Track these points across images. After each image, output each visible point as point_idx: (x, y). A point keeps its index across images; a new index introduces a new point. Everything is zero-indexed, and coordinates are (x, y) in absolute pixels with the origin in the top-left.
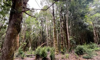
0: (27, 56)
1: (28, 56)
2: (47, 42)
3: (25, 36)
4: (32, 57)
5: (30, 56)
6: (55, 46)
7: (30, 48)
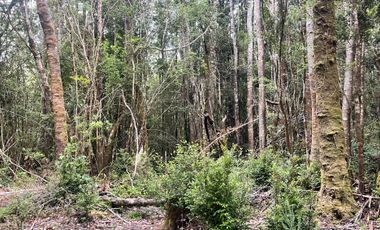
0: (113, 205)
1: (120, 207)
2: (260, 116)
3: (102, 77)
4: (144, 216)
5: (131, 206)
6: (323, 143)
7: (140, 157)
